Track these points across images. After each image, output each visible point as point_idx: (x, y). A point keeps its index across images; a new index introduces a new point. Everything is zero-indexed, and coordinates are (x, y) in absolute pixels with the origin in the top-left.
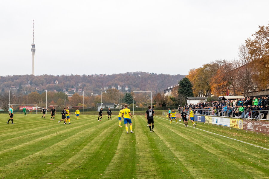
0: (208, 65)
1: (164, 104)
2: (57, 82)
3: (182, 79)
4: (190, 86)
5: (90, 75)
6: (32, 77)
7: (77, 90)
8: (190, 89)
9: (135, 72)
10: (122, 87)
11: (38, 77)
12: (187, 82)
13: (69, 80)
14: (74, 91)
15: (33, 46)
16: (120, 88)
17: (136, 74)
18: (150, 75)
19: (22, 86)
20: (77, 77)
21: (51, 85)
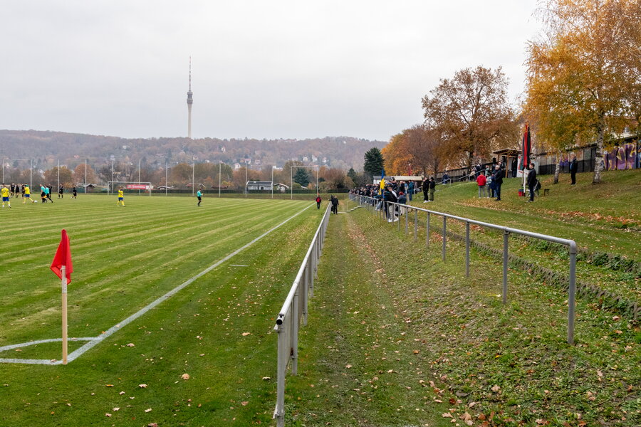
0: (409, 131)
1: (340, 184)
2: (223, 149)
3: (369, 150)
4: (381, 161)
5: (273, 139)
6: (188, 139)
7: (253, 161)
8: (381, 164)
9: (338, 138)
10: (318, 159)
11: (196, 141)
12: (376, 155)
13: (241, 147)
14: (249, 163)
15: (190, 95)
16: (315, 160)
17: (340, 140)
18: (359, 142)
19: (173, 154)
20: (254, 142)
21: (215, 153)
